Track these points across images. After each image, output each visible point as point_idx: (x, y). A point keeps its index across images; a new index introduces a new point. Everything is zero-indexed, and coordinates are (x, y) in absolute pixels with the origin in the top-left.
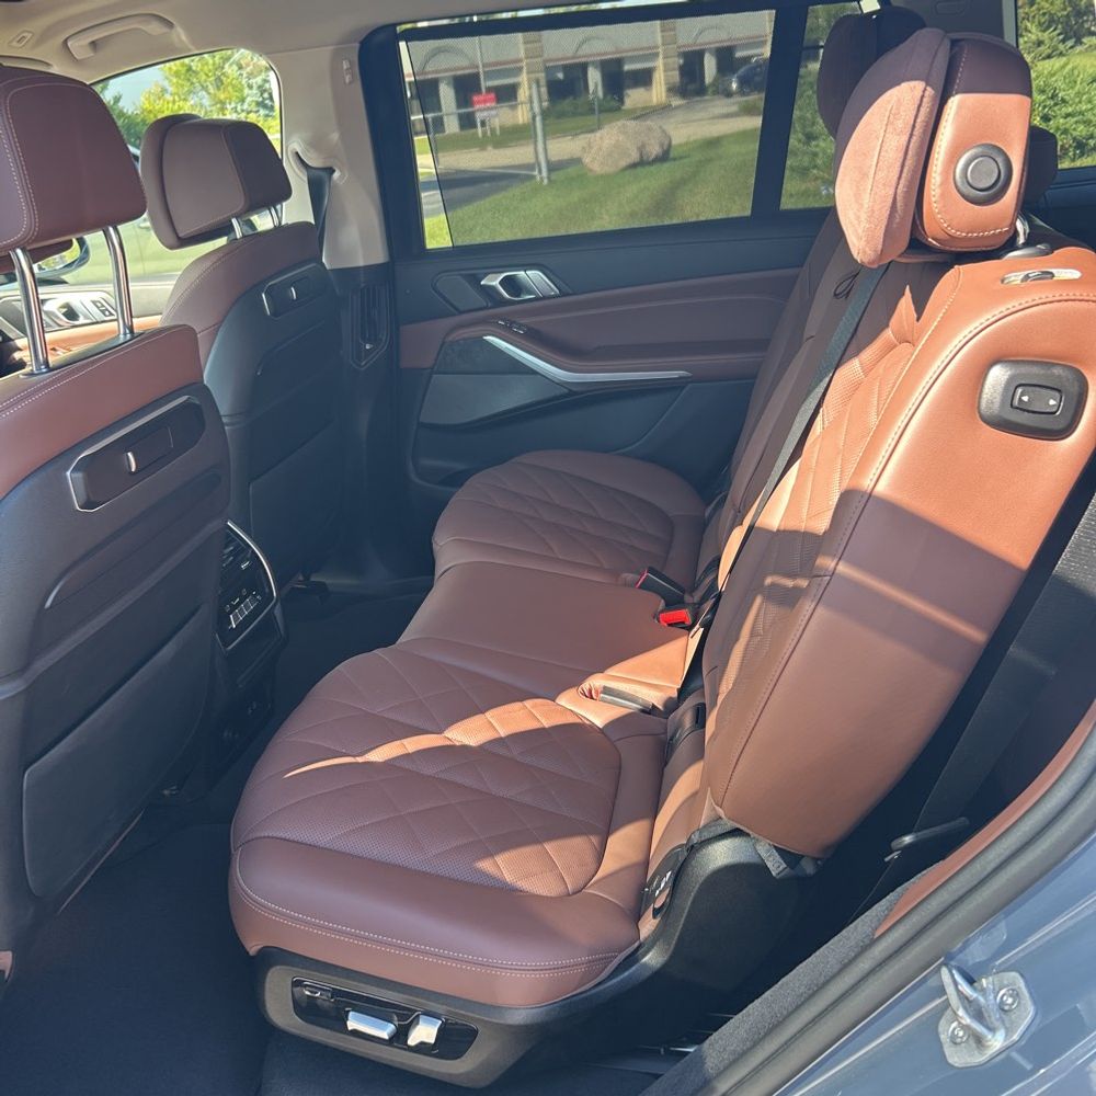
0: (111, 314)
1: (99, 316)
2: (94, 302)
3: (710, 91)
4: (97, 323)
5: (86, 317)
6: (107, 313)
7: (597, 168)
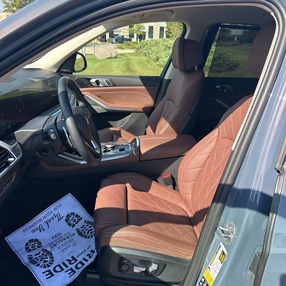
0: (111, 85)
1: (107, 85)
2: (106, 81)
3: (108, 41)
4: (106, 87)
5: (102, 85)
6: (110, 84)
7: (99, 58)
